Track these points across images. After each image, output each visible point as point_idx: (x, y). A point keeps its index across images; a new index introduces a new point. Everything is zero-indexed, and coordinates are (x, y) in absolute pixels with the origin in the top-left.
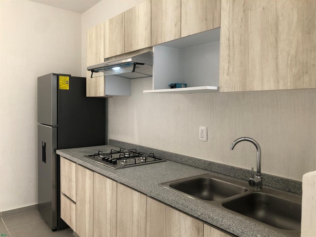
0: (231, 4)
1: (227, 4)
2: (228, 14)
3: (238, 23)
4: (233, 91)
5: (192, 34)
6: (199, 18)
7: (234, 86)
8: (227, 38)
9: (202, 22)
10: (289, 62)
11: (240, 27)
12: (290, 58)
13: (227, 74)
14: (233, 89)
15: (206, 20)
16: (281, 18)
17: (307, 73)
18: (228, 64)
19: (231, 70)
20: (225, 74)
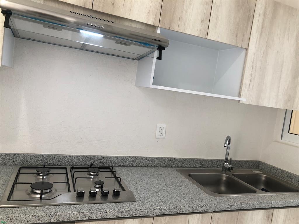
0: (259, 35)
1: (256, 33)
2: (256, 42)
3: (261, 53)
4: (250, 104)
5: (220, 41)
6: (230, 31)
7: (251, 100)
8: (252, 61)
9: (232, 35)
10: (284, 92)
11: (262, 57)
12: (284, 90)
13: (248, 90)
14: (250, 102)
15: (237, 36)
16: (284, 64)
17: (290, 101)
18: (249, 82)
19: (251, 87)
20: (247, 90)
